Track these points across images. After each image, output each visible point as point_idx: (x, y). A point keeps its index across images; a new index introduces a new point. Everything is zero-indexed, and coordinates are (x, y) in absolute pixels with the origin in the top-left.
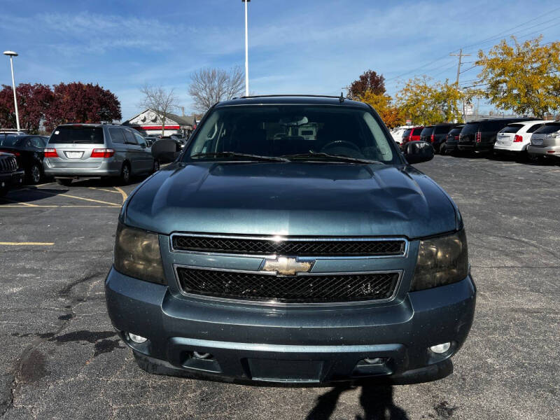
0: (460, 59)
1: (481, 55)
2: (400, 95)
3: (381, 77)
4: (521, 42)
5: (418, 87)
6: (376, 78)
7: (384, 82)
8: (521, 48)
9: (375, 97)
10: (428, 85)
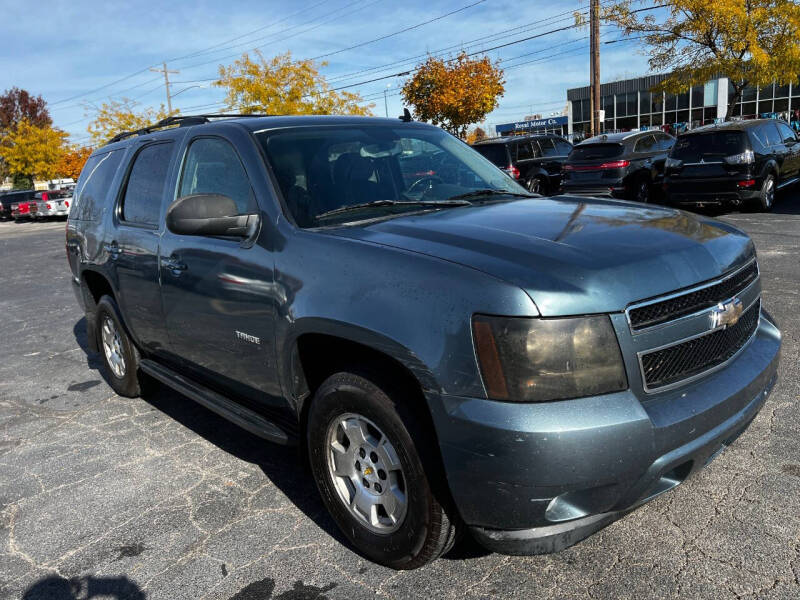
0: (166, 76)
1: (223, 72)
2: (94, 129)
3: (40, 100)
4: (269, 57)
5: (123, 117)
6: (30, 102)
7: (46, 107)
8: (269, 66)
9: (39, 131)
10: (134, 114)
